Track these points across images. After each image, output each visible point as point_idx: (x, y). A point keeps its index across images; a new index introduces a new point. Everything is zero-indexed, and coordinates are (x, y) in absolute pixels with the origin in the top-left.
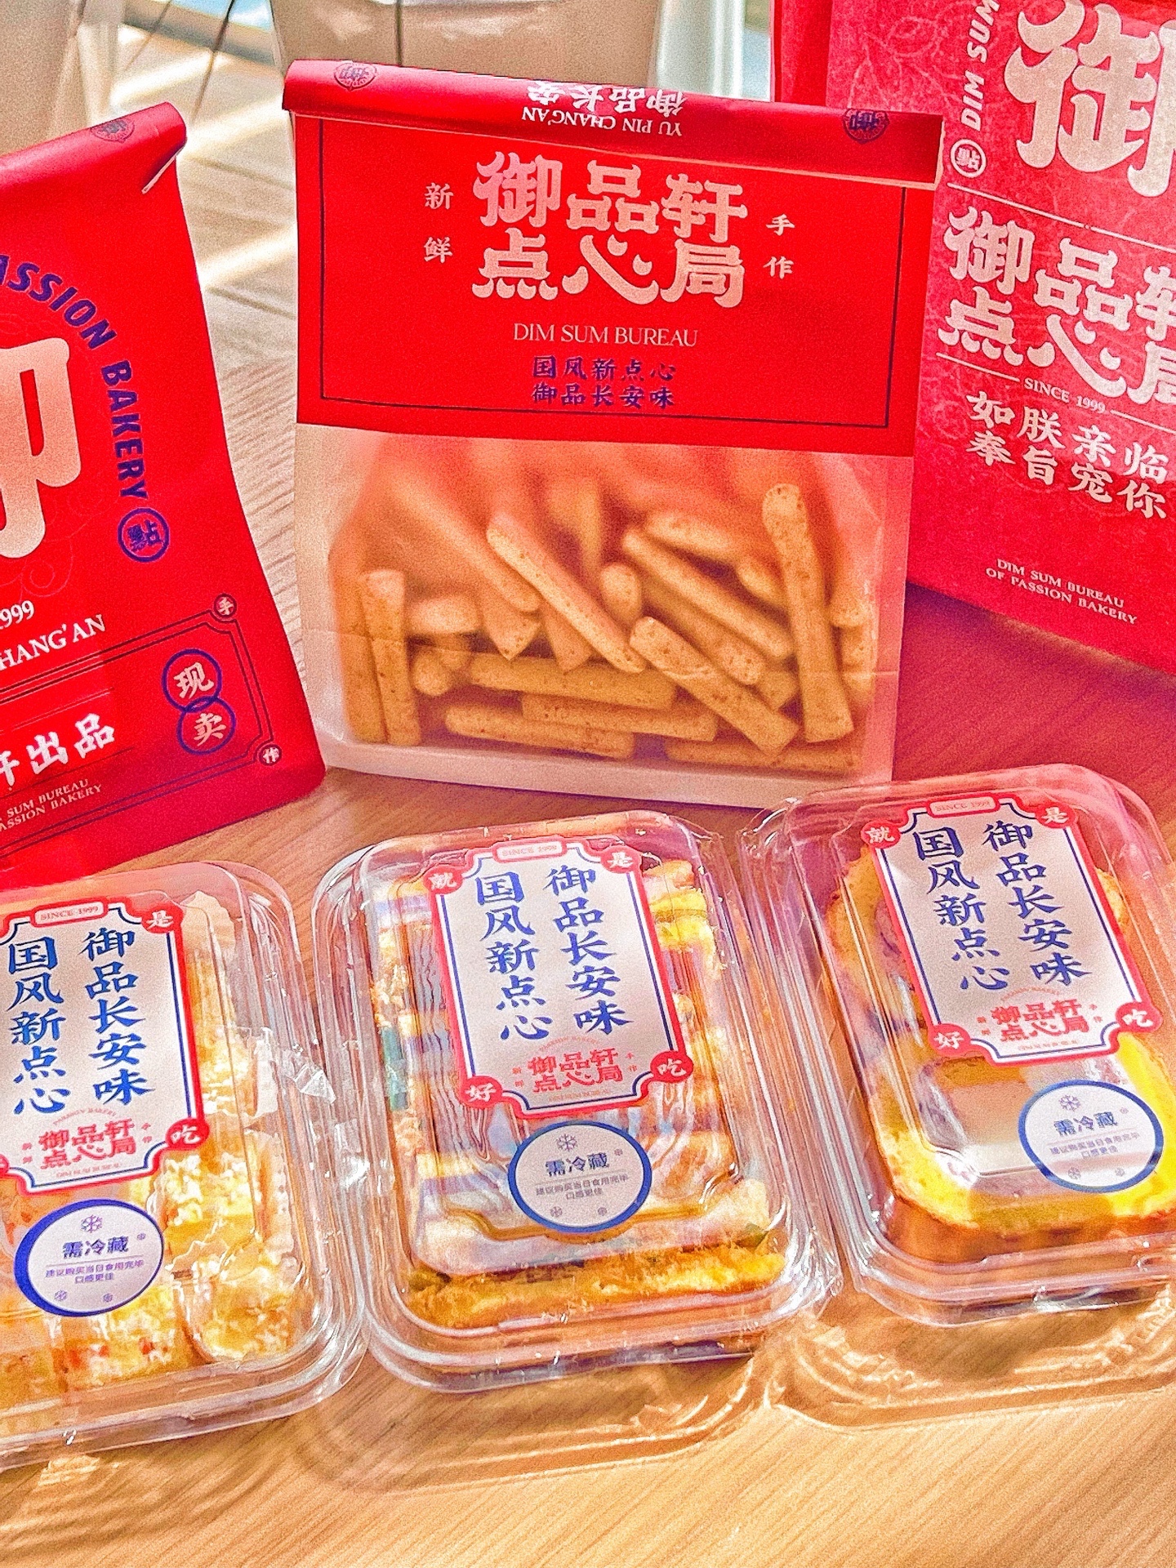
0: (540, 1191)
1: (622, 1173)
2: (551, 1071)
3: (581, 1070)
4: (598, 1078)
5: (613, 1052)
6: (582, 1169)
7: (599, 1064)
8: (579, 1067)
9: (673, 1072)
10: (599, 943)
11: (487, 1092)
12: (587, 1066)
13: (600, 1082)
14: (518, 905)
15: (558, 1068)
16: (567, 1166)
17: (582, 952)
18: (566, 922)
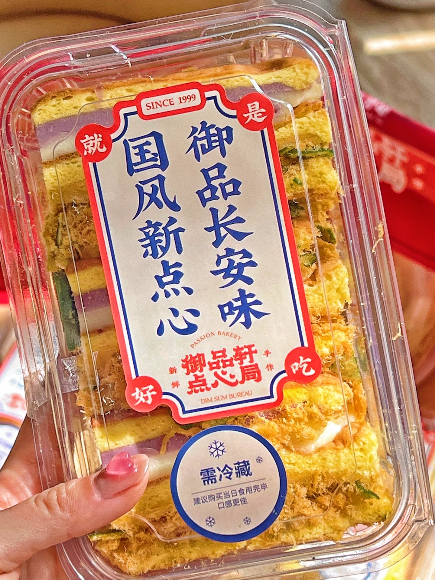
0: (197, 501)
1: (262, 482)
2: (201, 371)
3: (227, 369)
4: (240, 379)
5: (253, 349)
6: (229, 478)
7: (242, 363)
8: (224, 366)
9: (304, 372)
10: (238, 220)
11: (149, 394)
12: (232, 365)
13: (242, 382)
14: (163, 173)
15: (208, 366)
16: (218, 473)
17: (223, 231)
18: (207, 194)
